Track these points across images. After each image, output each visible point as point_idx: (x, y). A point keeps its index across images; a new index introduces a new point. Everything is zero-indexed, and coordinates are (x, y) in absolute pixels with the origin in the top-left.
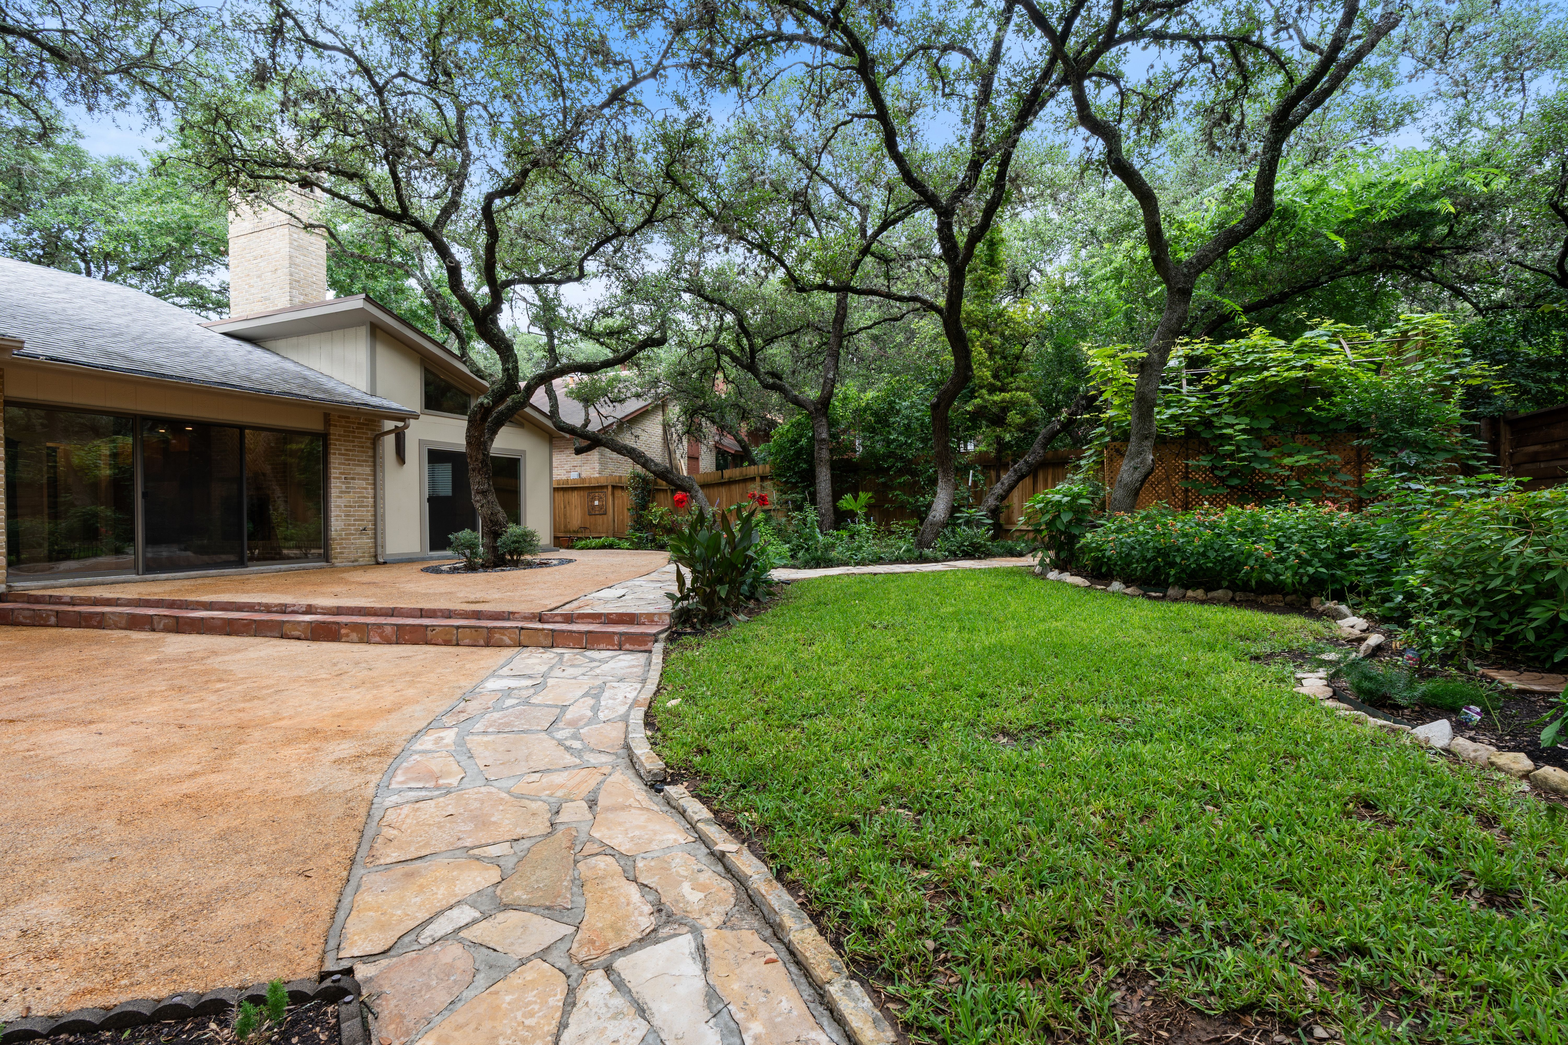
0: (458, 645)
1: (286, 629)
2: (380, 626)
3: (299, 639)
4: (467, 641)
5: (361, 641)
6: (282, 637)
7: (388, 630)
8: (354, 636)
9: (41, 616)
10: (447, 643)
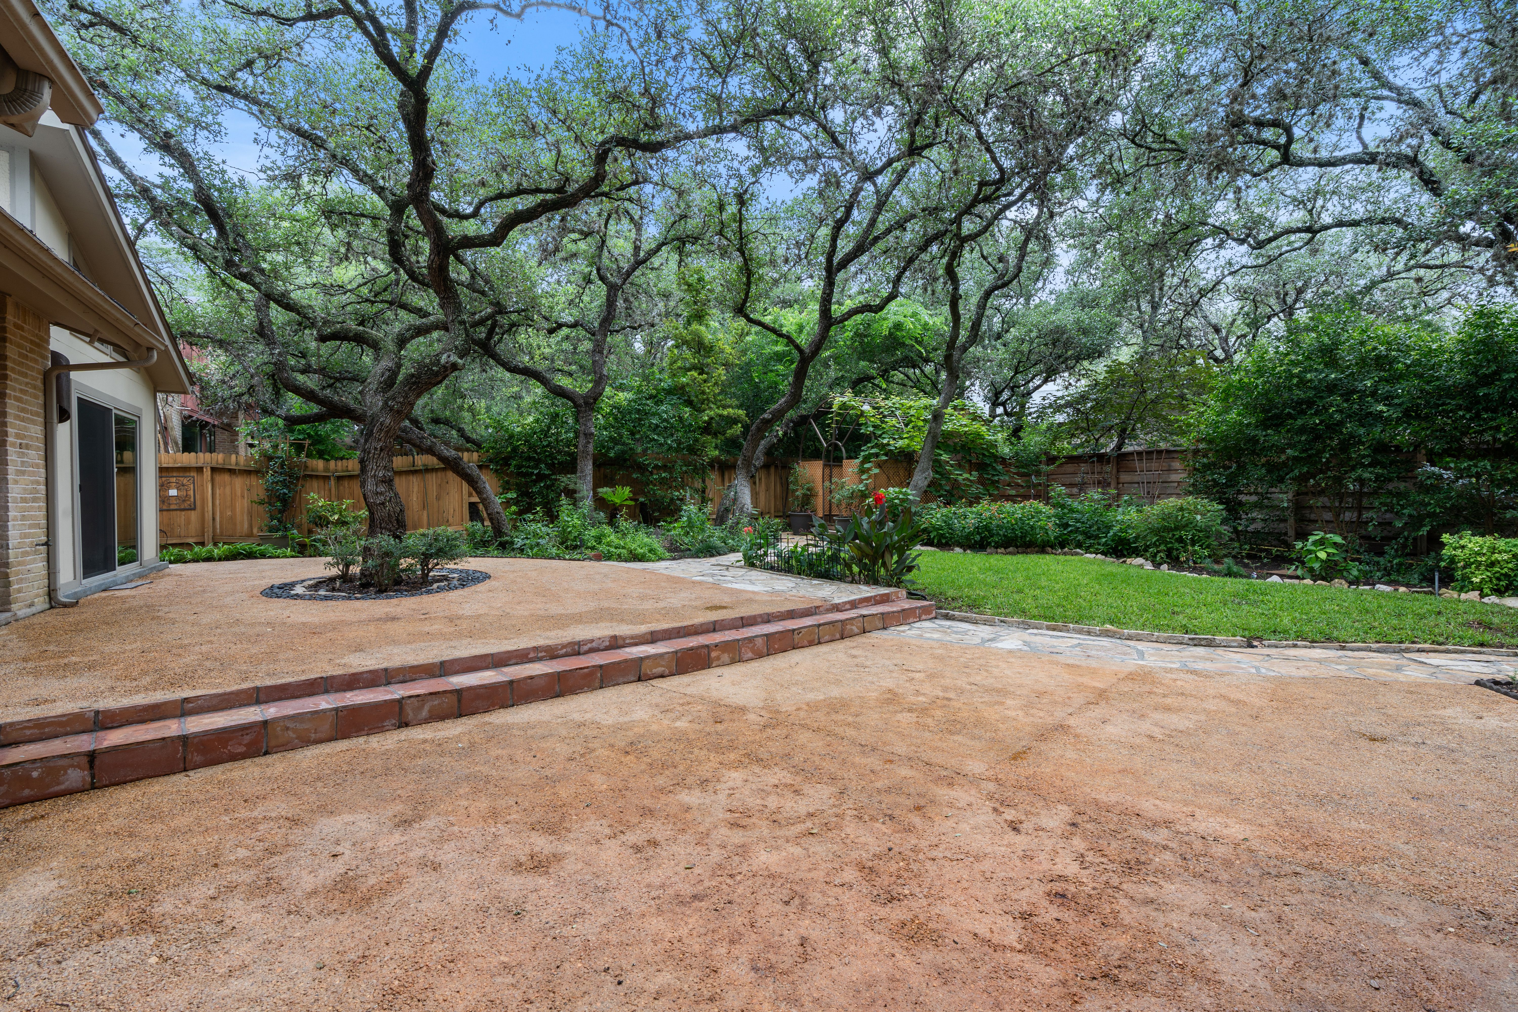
0: (819, 643)
1: (646, 669)
2: (750, 639)
3: (662, 676)
4: (827, 638)
5: (733, 662)
6: (639, 680)
7: (759, 642)
8: (726, 657)
9: (27, 780)
10: (811, 644)
